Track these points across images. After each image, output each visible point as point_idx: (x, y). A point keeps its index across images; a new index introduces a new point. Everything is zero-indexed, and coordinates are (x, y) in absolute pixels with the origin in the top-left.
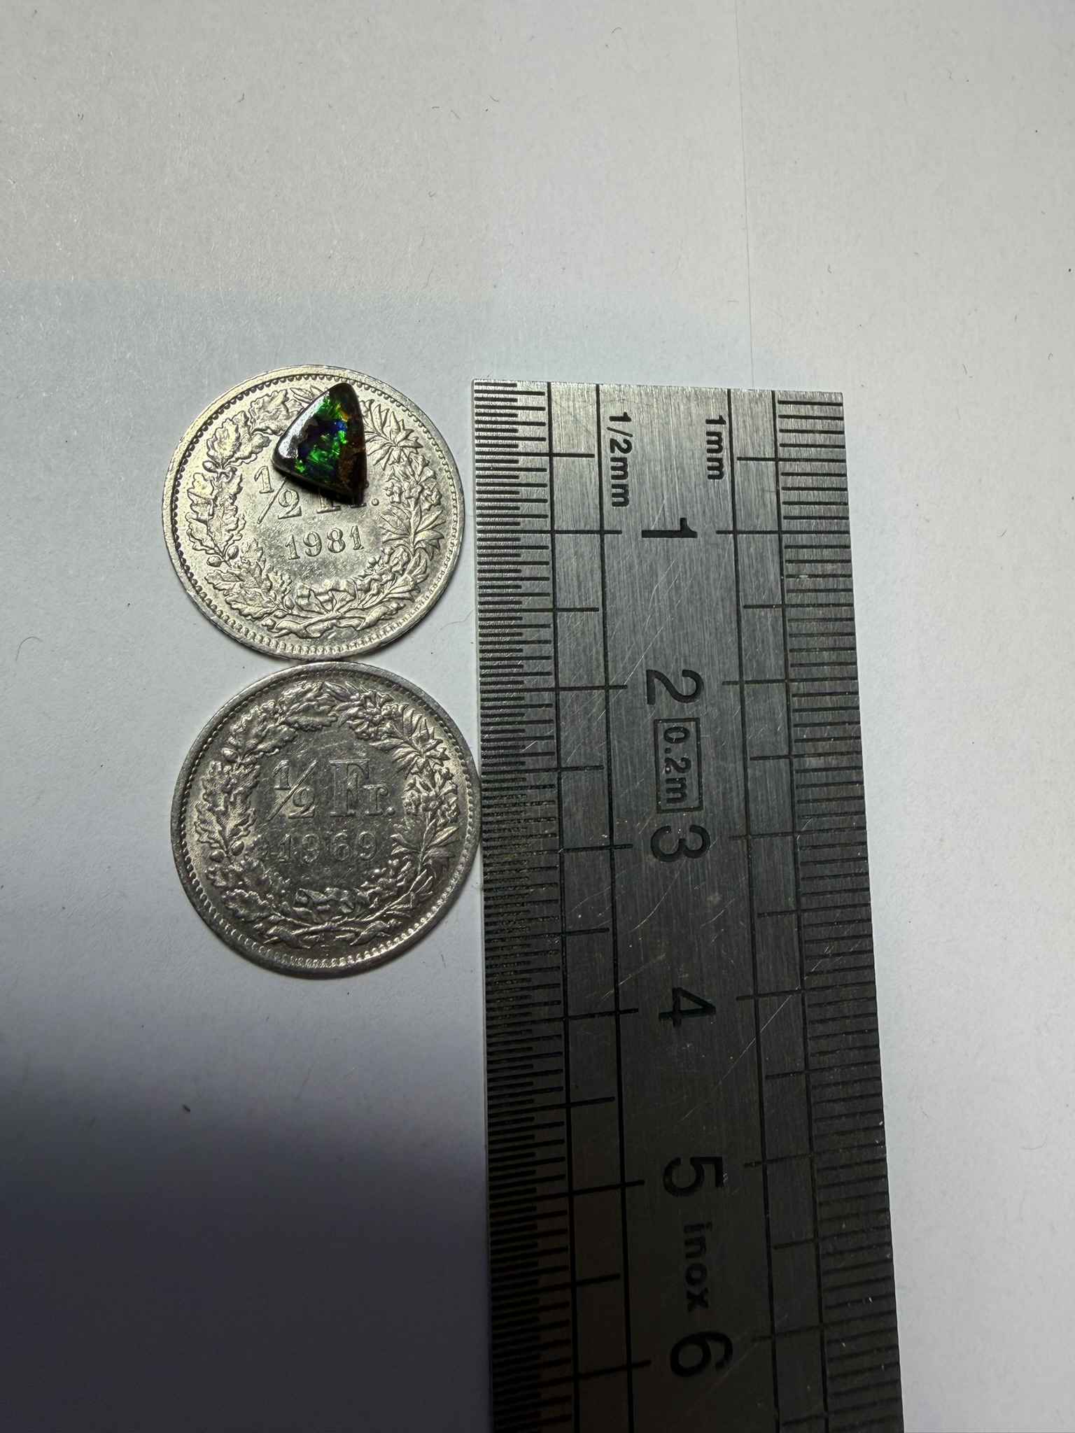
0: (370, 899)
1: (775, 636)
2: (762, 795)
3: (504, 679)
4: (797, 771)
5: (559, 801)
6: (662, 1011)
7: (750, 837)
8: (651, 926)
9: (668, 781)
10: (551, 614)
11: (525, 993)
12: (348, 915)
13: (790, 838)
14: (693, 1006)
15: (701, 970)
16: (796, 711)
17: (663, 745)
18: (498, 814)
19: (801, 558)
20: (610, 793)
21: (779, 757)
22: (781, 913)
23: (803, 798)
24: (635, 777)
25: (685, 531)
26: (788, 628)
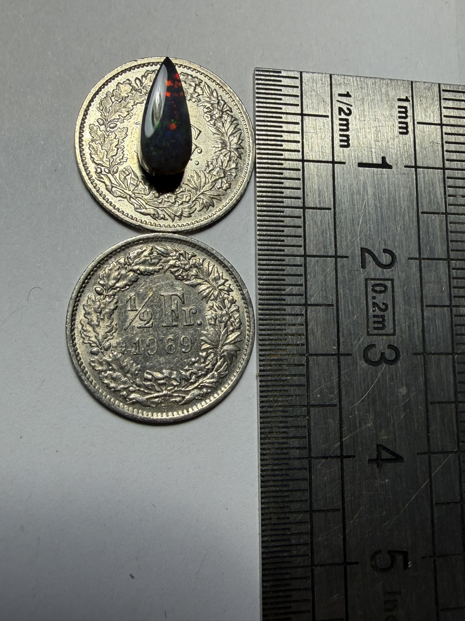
0: (190, 376)
1: (441, 231)
2: (433, 329)
3: (273, 248)
4: (455, 316)
5: (306, 324)
6: (370, 458)
7: (425, 354)
8: (363, 405)
9: (375, 316)
10: (302, 210)
11: (285, 440)
12: (177, 386)
13: (450, 357)
14: (389, 456)
15: (395, 435)
16: (454, 278)
17: (371, 294)
18: (268, 330)
19: (457, 185)
20: (338, 322)
21: (444, 306)
22: (445, 403)
23: (459, 332)
24: (353, 312)
25: (384, 165)
26: (449, 227)
